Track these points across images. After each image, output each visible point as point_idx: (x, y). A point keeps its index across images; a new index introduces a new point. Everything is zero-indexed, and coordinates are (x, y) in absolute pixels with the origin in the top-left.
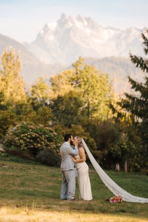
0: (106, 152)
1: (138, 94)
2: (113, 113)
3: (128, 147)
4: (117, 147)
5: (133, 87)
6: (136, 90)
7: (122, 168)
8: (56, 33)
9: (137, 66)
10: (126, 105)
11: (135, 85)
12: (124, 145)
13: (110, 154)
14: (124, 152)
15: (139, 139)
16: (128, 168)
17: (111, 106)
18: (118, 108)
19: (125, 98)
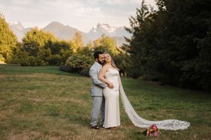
1: (128, 44)
2: (118, 52)
3: (126, 66)
7: (124, 75)
8: (97, 29)
9: (128, 32)
10: (123, 48)
11: (128, 40)
14: (124, 67)
15: (131, 61)
17: (117, 49)
18: (121, 50)
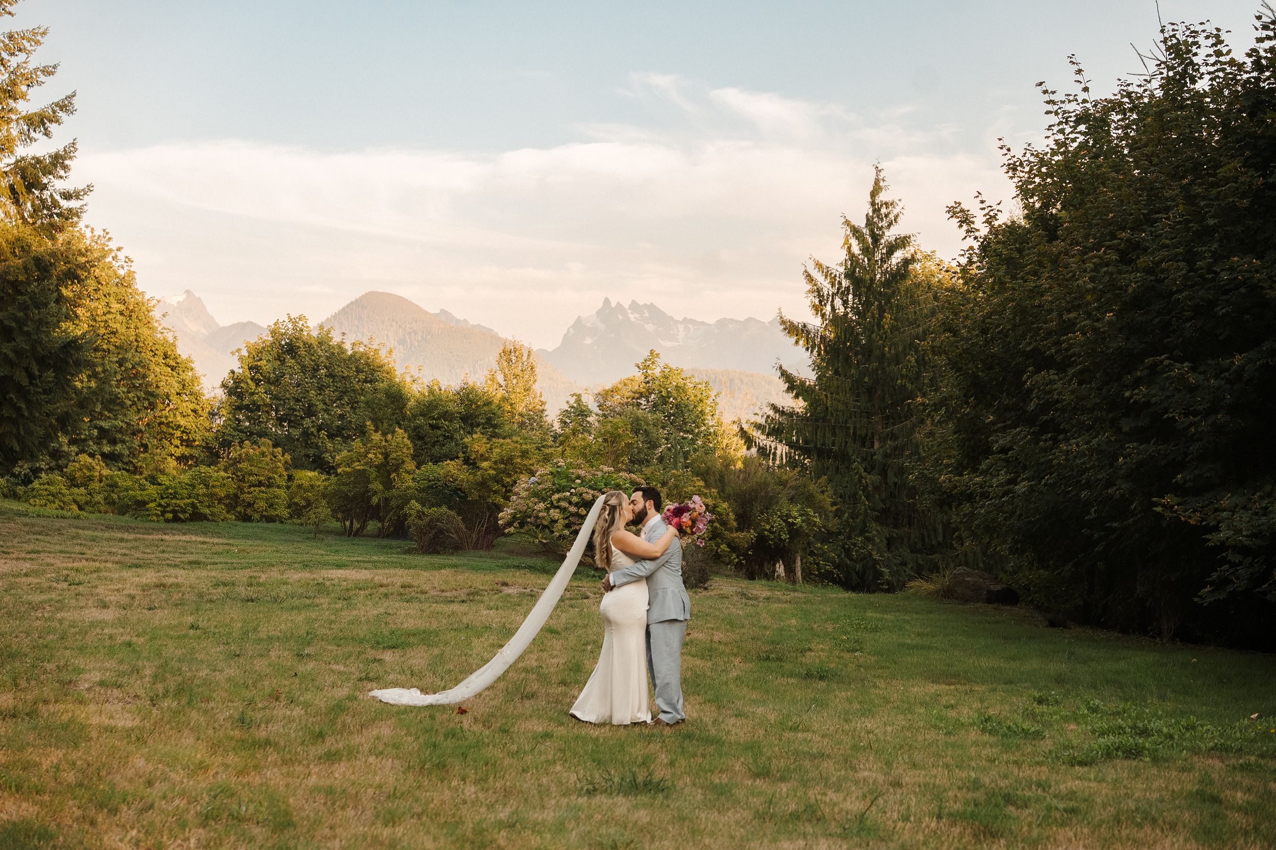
0: (752, 534)
1: (800, 405)
2: (748, 448)
3: (803, 521)
4: (778, 523)
5: (790, 389)
6: (797, 397)
7: (790, 570)
9: (797, 342)
10: (775, 431)
11: (794, 385)
12: (796, 518)
13: (761, 539)
16: (803, 569)
17: (743, 433)
18: (760, 437)
19: (771, 413)
